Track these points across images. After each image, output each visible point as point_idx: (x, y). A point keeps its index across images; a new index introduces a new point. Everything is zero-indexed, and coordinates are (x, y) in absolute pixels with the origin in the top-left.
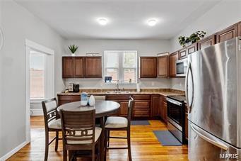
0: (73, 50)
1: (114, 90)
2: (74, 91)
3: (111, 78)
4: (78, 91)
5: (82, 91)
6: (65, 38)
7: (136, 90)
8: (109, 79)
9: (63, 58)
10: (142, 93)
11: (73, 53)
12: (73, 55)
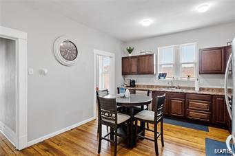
0: (130, 51)
1: (168, 87)
2: (130, 86)
3: (166, 74)
4: (134, 86)
5: (138, 86)
6: (124, 42)
7: (194, 88)
8: (164, 75)
9: (123, 58)
10: (201, 92)
11: (130, 53)
12: (130, 55)
